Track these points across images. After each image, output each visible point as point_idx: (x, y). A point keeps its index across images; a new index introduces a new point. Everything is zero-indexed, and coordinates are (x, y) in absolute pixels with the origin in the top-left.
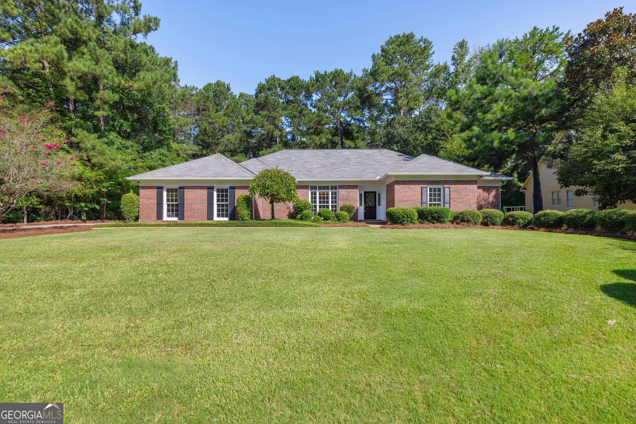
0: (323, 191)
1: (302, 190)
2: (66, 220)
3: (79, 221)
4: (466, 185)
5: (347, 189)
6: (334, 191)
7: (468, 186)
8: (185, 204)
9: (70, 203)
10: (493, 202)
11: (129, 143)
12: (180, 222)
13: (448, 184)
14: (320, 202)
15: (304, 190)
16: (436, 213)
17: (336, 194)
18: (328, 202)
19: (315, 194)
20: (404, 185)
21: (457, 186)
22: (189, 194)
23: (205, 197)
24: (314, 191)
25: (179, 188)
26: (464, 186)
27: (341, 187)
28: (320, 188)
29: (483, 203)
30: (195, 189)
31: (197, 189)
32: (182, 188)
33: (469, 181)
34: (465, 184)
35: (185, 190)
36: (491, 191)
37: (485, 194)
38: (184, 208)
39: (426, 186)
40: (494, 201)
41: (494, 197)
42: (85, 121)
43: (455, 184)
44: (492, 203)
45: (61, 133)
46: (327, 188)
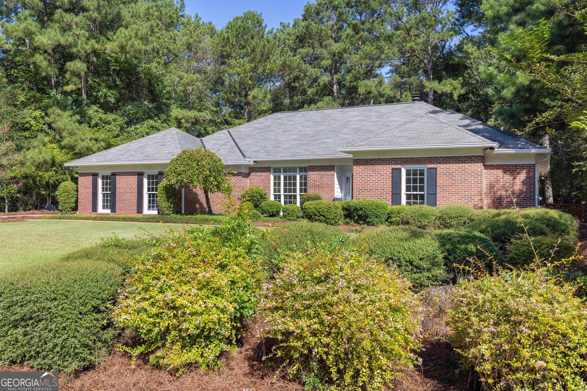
0: (288, 174)
1: (261, 174)
2: (44, 210)
3: (56, 211)
4: (464, 165)
5: (319, 171)
6: (303, 174)
7: (467, 165)
8: (117, 194)
9: (46, 191)
10: (521, 192)
11: (110, 117)
12: (112, 215)
13: (434, 163)
14: (285, 190)
15: (264, 174)
16: (361, 209)
17: (305, 178)
18: (295, 191)
19: (279, 179)
20: (366, 166)
21: (448, 166)
22: (121, 182)
23: (135, 186)
24: (277, 174)
25: (112, 175)
26: (460, 165)
27: (313, 168)
28: (285, 170)
29: (504, 193)
30: (126, 175)
31: (128, 175)
32: (114, 174)
33: (468, 157)
34: (462, 163)
35: (117, 177)
36: (519, 173)
37: (508, 178)
38: (115, 198)
39: (399, 166)
40: (524, 190)
41: (523, 183)
42: (65, 96)
43: (446, 163)
44: (520, 194)
45: (39, 113)
46: (294, 170)
